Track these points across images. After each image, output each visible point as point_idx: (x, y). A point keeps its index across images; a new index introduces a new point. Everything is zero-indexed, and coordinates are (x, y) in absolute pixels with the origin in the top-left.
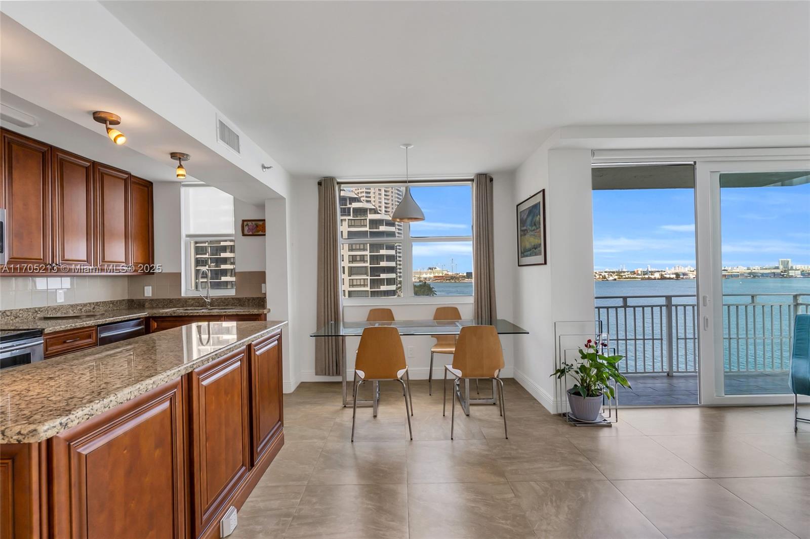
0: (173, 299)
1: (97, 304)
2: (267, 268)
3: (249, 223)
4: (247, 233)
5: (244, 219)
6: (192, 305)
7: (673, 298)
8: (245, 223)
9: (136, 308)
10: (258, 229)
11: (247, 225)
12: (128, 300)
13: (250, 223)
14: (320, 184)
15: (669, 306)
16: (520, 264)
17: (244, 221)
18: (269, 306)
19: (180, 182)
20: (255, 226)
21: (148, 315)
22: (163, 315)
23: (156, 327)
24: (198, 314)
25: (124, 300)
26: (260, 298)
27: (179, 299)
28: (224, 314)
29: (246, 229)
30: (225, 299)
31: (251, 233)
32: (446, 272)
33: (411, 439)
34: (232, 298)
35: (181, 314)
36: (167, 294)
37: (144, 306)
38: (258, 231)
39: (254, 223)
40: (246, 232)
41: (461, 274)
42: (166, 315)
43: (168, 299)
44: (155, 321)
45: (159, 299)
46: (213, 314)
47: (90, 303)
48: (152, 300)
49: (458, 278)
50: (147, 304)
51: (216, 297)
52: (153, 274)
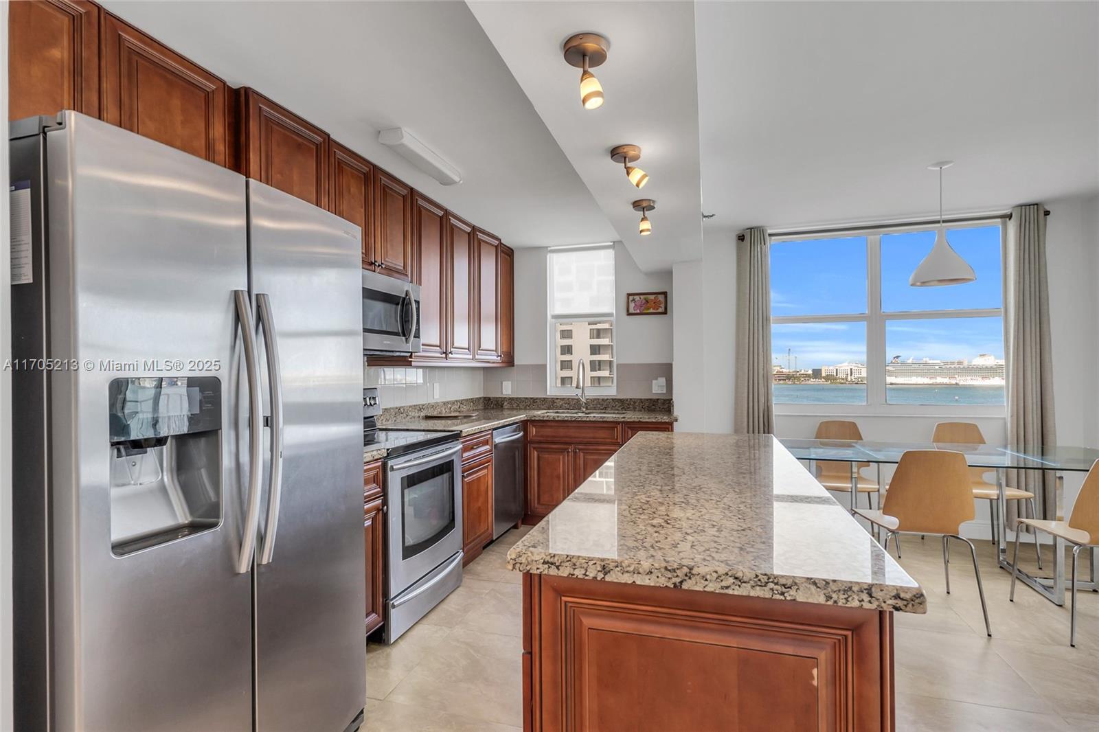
0: (537, 398)
1: (462, 402)
2: (674, 359)
3: (635, 297)
4: (634, 312)
5: (629, 292)
6: (561, 407)
8: (631, 298)
9: (493, 408)
10: (648, 305)
11: (634, 300)
12: (485, 398)
13: (637, 298)
14: (741, 238)
17: (629, 295)
18: (677, 411)
19: (547, 247)
20: (644, 301)
21: (526, 418)
22: (545, 419)
23: (534, 433)
24: (588, 420)
25: (480, 398)
26: (650, 399)
27: (544, 398)
28: (623, 420)
29: (632, 305)
30: (603, 400)
31: (638, 311)
32: (778, 368)
33: (989, 635)
34: (613, 399)
35: (566, 419)
36: (528, 391)
37: (502, 406)
38: (649, 309)
39: (642, 297)
40: (632, 311)
41: (803, 372)
42: (547, 419)
43: (531, 398)
44: (533, 426)
45: (520, 398)
46: (608, 420)
47: (457, 401)
48: (512, 399)
49: (798, 378)
50: (505, 404)
51: (591, 398)
52: (513, 366)
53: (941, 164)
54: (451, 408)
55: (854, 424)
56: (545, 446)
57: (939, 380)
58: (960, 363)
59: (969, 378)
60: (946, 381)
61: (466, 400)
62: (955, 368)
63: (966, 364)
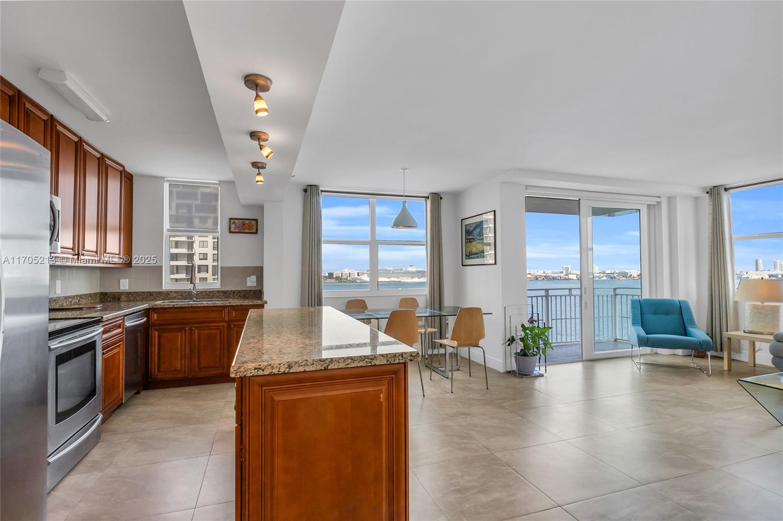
0: (153, 292)
1: (81, 296)
2: (264, 263)
3: (235, 221)
4: (234, 231)
5: (231, 217)
6: (175, 298)
7: (549, 291)
8: (232, 221)
9: (110, 301)
10: (245, 227)
11: (234, 223)
12: (101, 293)
13: (237, 221)
14: (305, 191)
15: (547, 296)
16: (463, 264)
17: (231, 219)
18: (266, 298)
19: (164, 177)
20: (242, 224)
21: (148, 307)
22: (165, 306)
23: (156, 318)
24: (202, 305)
25: (97, 293)
26: (245, 290)
27: (160, 292)
28: (229, 304)
29: (233, 226)
30: (210, 292)
31: (237, 231)
34: (217, 291)
35: (184, 306)
36: (145, 286)
37: (120, 299)
38: (245, 230)
39: (240, 221)
40: (232, 230)
42: (168, 306)
43: (148, 292)
44: (154, 312)
45: (137, 293)
46: (218, 305)
47: (77, 296)
48: (130, 293)
50: (123, 297)
51: (200, 290)
52: (131, 267)
53: (404, 169)
54: (71, 302)
55: (364, 301)
56: (165, 327)
57: (393, 279)
58: (401, 270)
59: (405, 278)
60: (395, 279)
61: (85, 295)
62: (399, 273)
63: (404, 270)
